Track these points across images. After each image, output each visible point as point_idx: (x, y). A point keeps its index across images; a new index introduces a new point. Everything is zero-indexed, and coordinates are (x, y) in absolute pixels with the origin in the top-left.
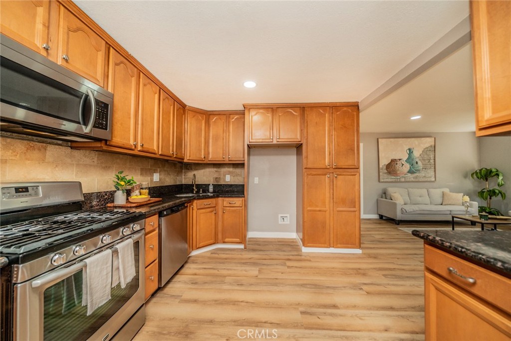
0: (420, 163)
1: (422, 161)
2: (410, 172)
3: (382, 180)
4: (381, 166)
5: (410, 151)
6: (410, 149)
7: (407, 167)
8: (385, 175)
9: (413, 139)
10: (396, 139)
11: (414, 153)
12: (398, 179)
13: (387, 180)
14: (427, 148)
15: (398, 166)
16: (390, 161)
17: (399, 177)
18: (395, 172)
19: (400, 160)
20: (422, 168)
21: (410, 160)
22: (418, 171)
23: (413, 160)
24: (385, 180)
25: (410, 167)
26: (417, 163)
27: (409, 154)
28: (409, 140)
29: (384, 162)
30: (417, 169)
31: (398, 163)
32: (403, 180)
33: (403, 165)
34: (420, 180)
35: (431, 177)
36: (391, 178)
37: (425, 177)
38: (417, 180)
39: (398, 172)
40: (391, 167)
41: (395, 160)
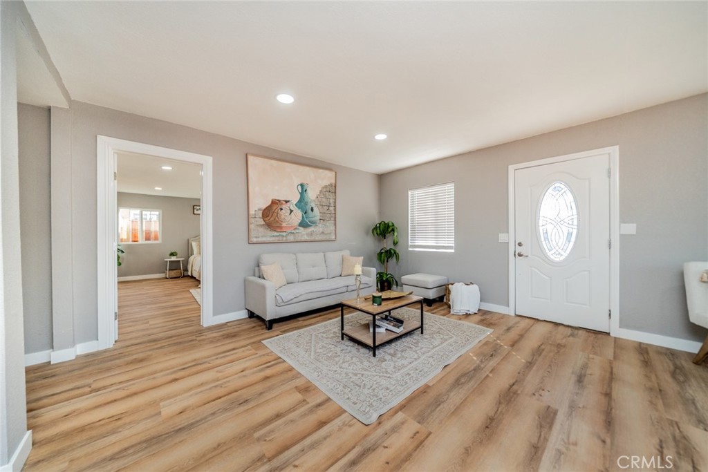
0: (316, 209)
1: (321, 207)
2: (303, 224)
3: (255, 240)
4: (252, 212)
5: (303, 189)
6: (302, 185)
7: (298, 216)
8: (261, 229)
9: (307, 169)
10: (280, 163)
11: (308, 191)
12: (283, 236)
13: (264, 239)
14: (326, 187)
15: (284, 213)
16: (270, 203)
17: (284, 234)
18: (278, 225)
19: (287, 202)
20: (319, 218)
21: (302, 203)
22: (313, 222)
23: (306, 204)
24: (260, 240)
25: (303, 216)
26: (312, 210)
27: (302, 194)
28: (301, 168)
29: (259, 203)
30: (313, 219)
31: (283, 207)
32: (291, 238)
33: (291, 211)
34: (317, 239)
35: (330, 234)
36: (269, 235)
37: (323, 233)
38: (312, 239)
39: (284, 225)
40: (271, 216)
41: (279, 201)
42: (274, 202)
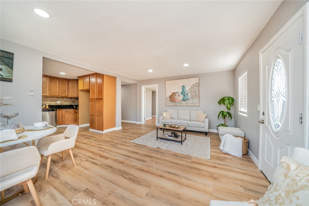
0: (189, 94)
1: (191, 93)
2: (184, 100)
3: (167, 105)
4: (167, 97)
5: (183, 87)
6: (183, 86)
7: (181, 97)
8: (169, 102)
9: (185, 80)
10: (175, 81)
11: (185, 88)
12: (176, 104)
13: (170, 105)
14: (194, 85)
15: (177, 96)
16: (172, 94)
17: (176, 103)
18: (174, 100)
19: (177, 93)
20: (190, 97)
21: (183, 92)
22: (188, 99)
23: (185, 92)
24: (169, 105)
25: (183, 97)
26: (187, 94)
27: (183, 89)
28: (183, 80)
29: (169, 94)
30: (188, 98)
31: (176, 94)
32: (179, 105)
33: (179, 96)
34: (190, 105)
35: (196, 103)
36: (172, 104)
37: (192, 103)
38: (187, 105)
39: (176, 100)
40: (172, 98)
41: (175, 93)
42: (173, 93)
